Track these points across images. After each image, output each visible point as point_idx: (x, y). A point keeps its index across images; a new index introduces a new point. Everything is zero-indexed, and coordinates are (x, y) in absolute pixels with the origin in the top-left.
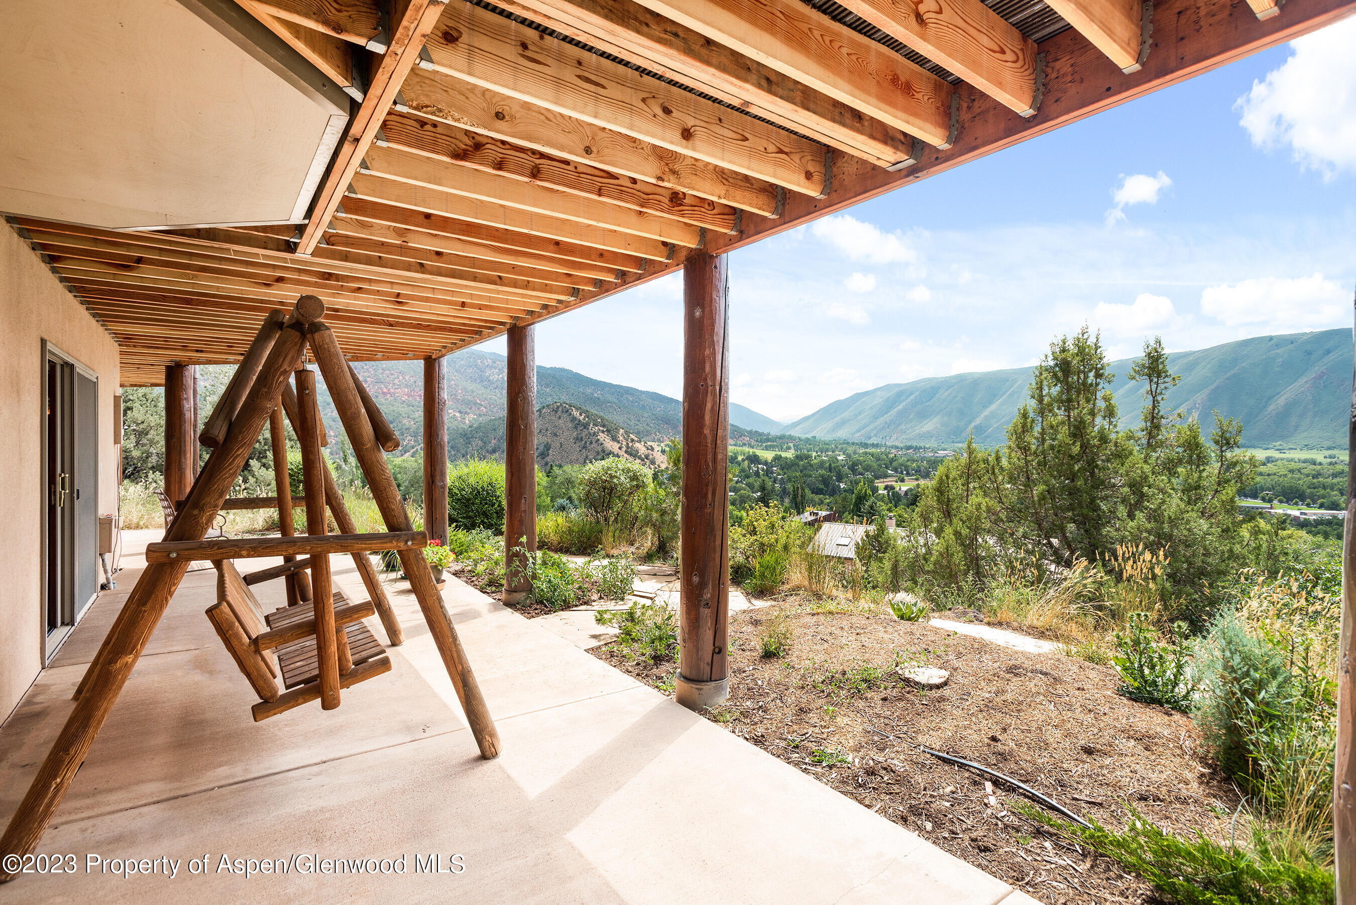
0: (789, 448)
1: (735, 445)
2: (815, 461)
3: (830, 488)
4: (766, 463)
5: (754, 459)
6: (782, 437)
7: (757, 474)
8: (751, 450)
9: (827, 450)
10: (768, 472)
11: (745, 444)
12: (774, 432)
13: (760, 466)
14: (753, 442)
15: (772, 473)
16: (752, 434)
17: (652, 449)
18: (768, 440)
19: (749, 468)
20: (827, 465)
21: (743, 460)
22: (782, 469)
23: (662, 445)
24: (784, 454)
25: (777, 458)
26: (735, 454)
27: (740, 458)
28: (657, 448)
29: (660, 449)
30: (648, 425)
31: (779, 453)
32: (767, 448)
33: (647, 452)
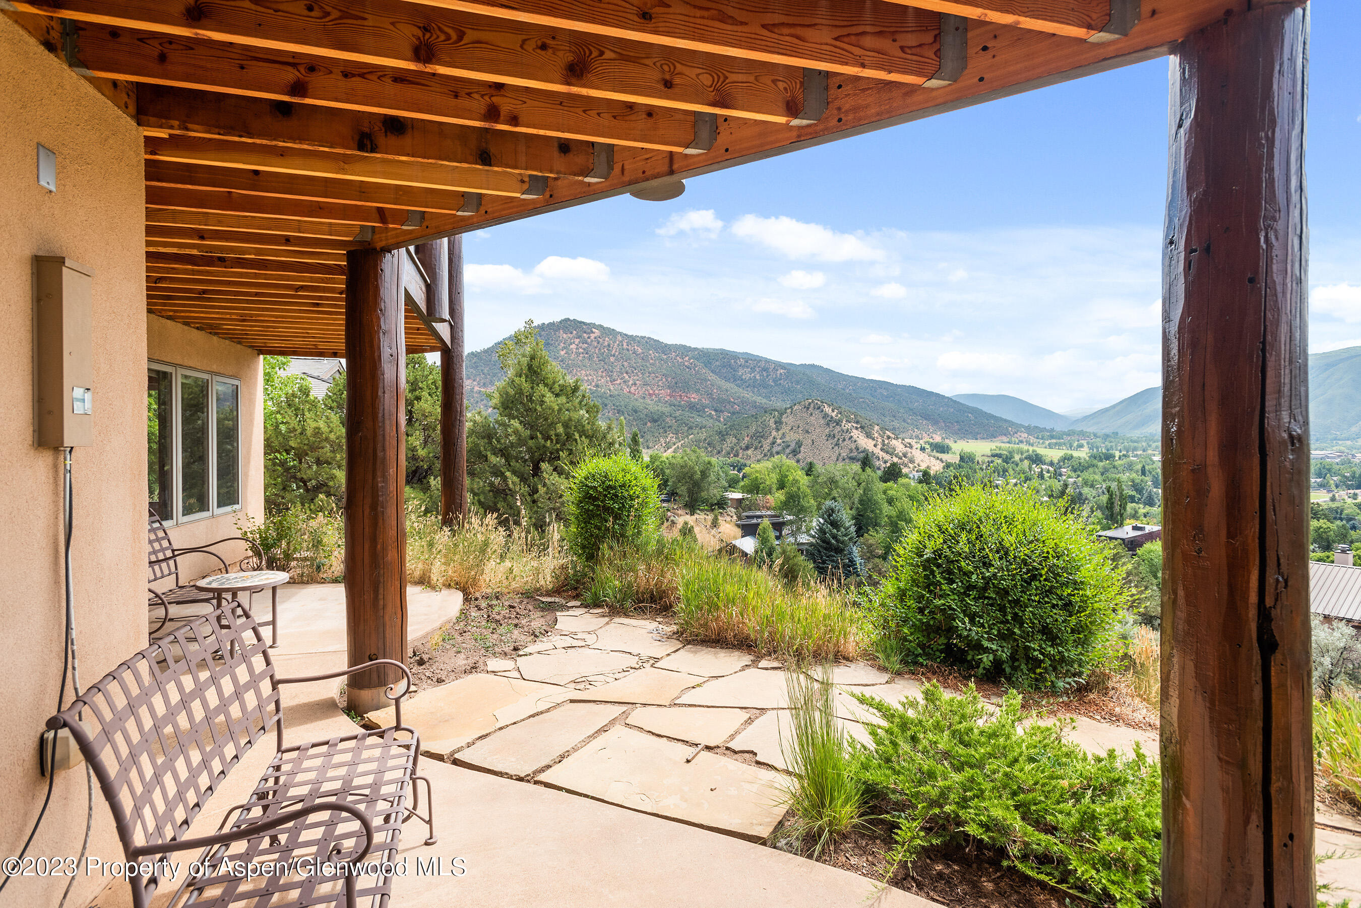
0: (1081, 446)
1: (1009, 442)
2: (1120, 462)
3: (1146, 495)
4: (1051, 464)
5: (1036, 459)
6: (1070, 433)
7: (1041, 476)
8: (1031, 449)
9: (1135, 449)
10: (1057, 475)
11: (1021, 442)
12: (1059, 427)
13: (1044, 467)
14: (1032, 439)
15: (1061, 475)
16: (1029, 430)
17: (911, 447)
18: (1052, 437)
19: (1030, 468)
20: (1139, 467)
21: (1021, 460)
22: (1075, 471)
23: (921, 442)
24: (1076, 454)
25: (1067, 459)
26: (1010, 452)
27: (1017, 458)
28: (915, 446)
29: (919, 446)
30: (904, 421)
31: (1070, 452)
32: (1050, 446)
33: (905, 450)
